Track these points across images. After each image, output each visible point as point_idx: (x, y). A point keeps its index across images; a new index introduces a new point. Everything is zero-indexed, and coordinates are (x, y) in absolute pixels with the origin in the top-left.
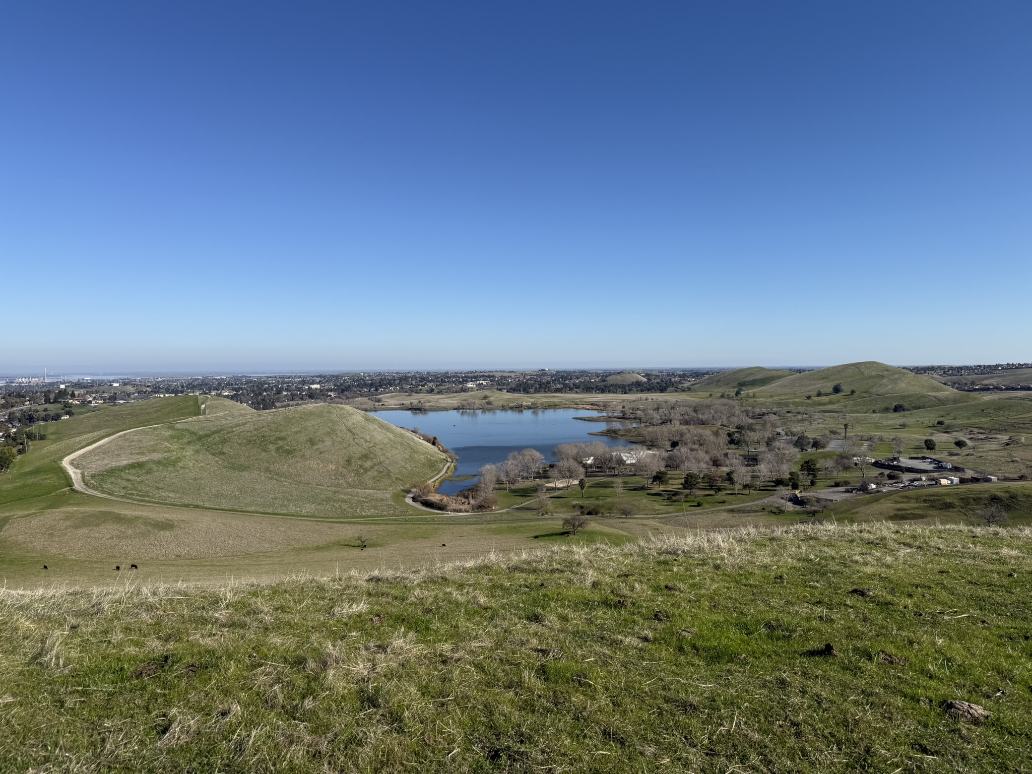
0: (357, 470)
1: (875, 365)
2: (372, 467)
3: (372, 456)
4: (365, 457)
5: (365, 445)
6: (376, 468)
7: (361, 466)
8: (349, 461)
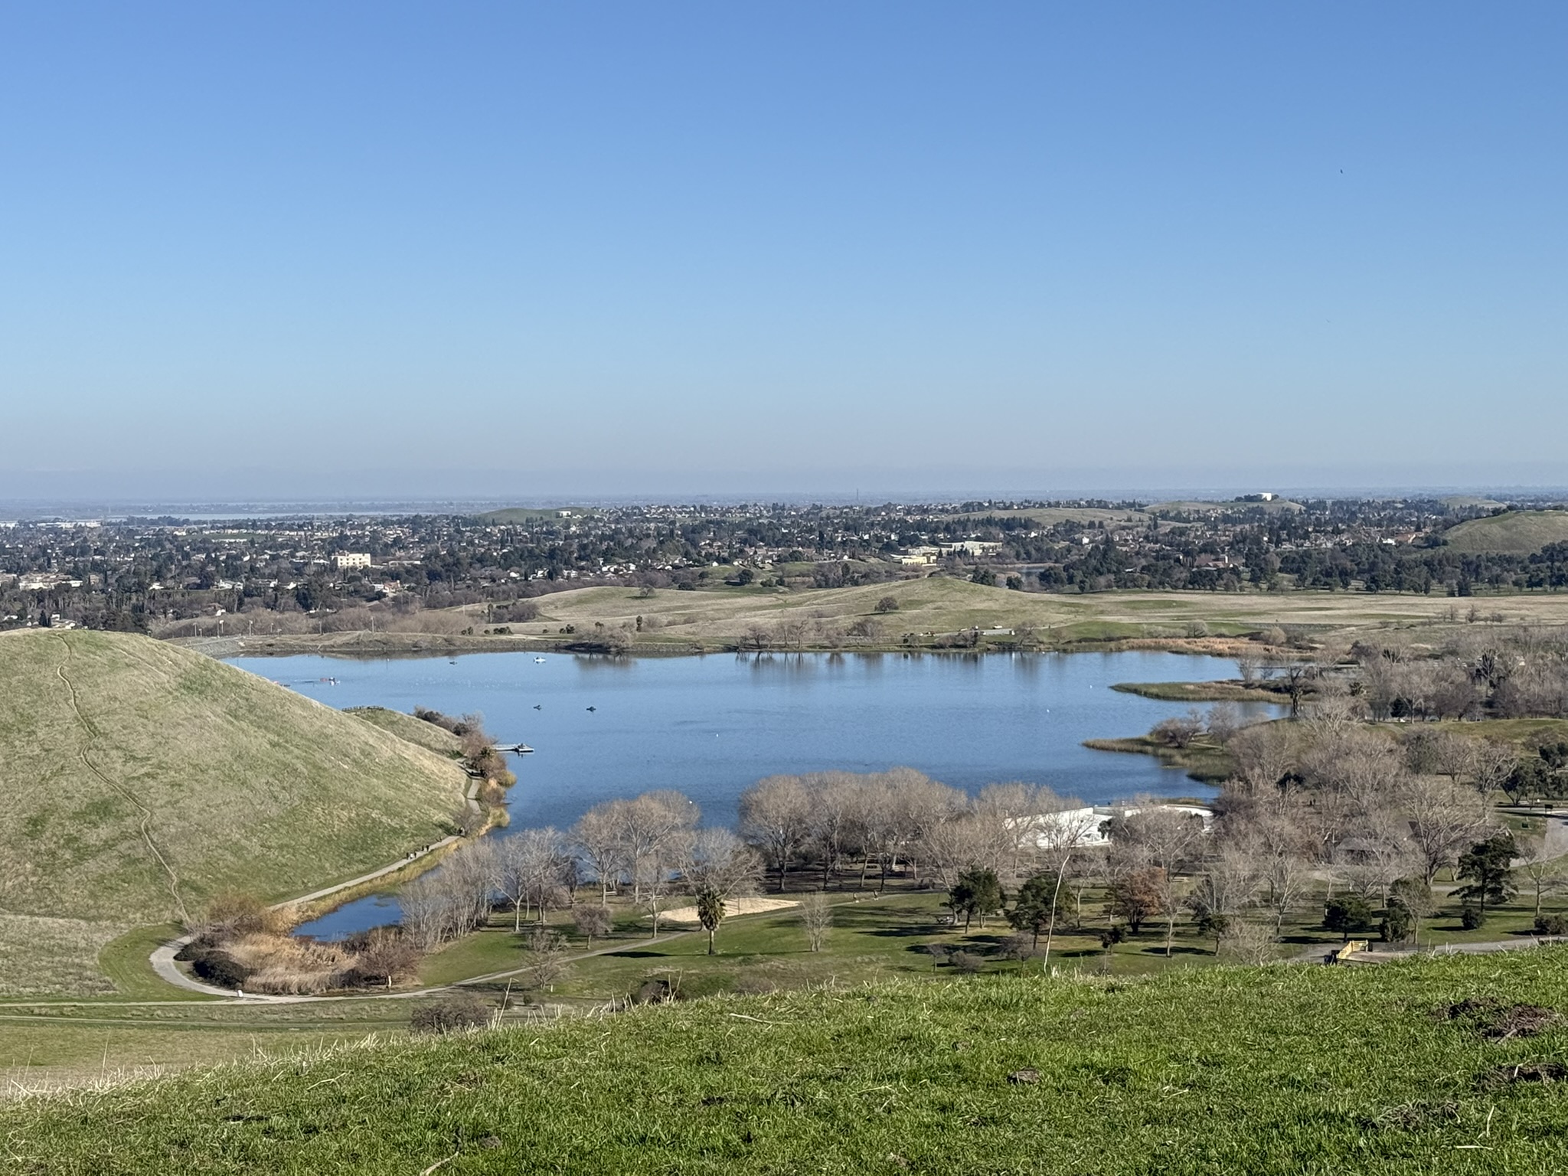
0: (53, 854)
2: (108, 845)
3: (128, 806)
4: (102, 809)
5: (119, 769)
6: (123, 847)
7: (71, 840)
8: (36, 825)
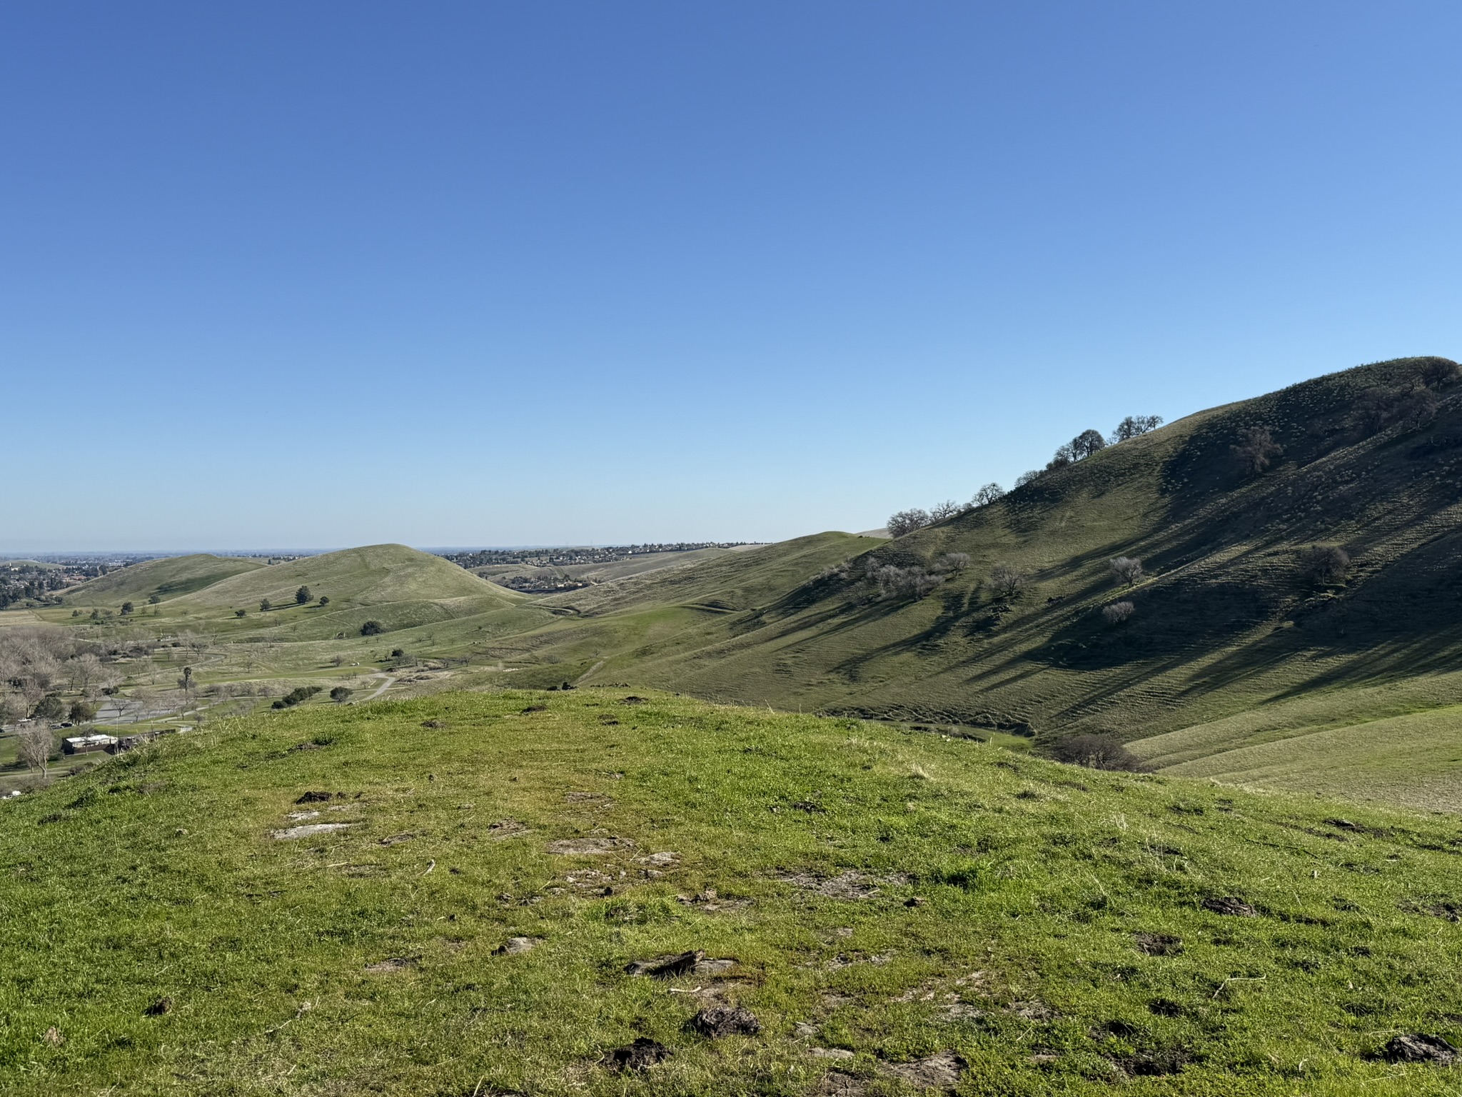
1: (392, 550)
